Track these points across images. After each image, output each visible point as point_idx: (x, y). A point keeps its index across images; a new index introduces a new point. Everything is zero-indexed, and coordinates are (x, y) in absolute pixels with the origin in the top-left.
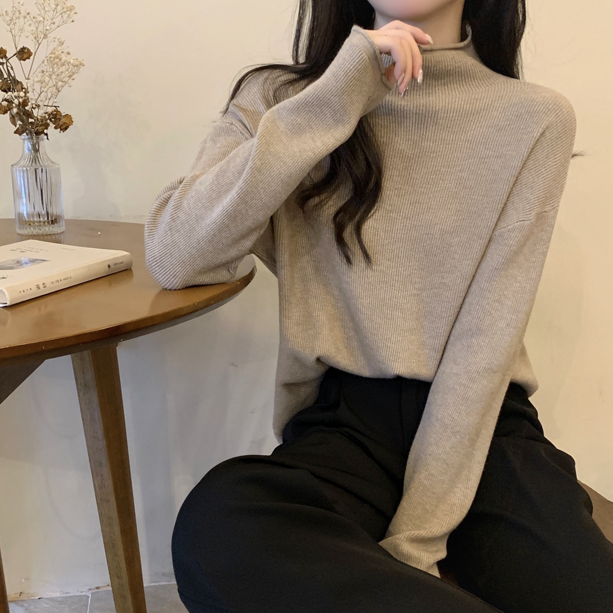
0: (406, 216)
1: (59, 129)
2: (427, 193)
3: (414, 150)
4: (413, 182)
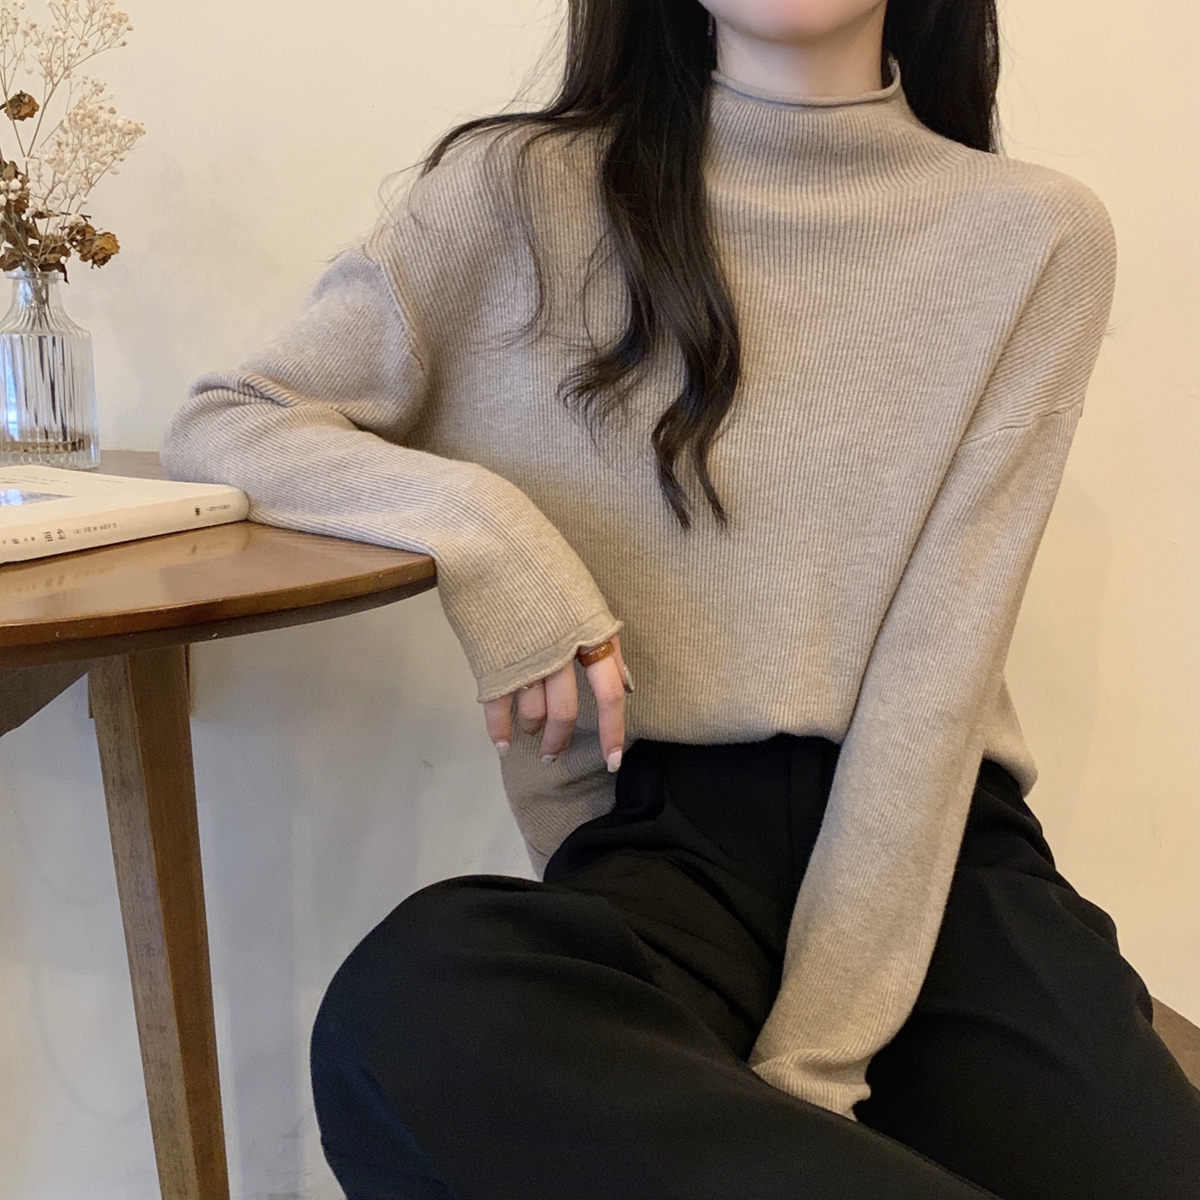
0: (794, 431)
1: (90, 261)
2: (832, 386)
3: (801, 301)
4: (803, 364)
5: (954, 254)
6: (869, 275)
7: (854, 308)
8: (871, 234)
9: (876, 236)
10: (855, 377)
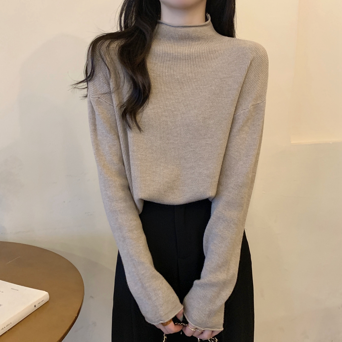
5: (226, 64)
6: (203, 70)
7: (199, 79)
8: (203, 60)
9: (204, 60)
10: (200, 97)
